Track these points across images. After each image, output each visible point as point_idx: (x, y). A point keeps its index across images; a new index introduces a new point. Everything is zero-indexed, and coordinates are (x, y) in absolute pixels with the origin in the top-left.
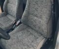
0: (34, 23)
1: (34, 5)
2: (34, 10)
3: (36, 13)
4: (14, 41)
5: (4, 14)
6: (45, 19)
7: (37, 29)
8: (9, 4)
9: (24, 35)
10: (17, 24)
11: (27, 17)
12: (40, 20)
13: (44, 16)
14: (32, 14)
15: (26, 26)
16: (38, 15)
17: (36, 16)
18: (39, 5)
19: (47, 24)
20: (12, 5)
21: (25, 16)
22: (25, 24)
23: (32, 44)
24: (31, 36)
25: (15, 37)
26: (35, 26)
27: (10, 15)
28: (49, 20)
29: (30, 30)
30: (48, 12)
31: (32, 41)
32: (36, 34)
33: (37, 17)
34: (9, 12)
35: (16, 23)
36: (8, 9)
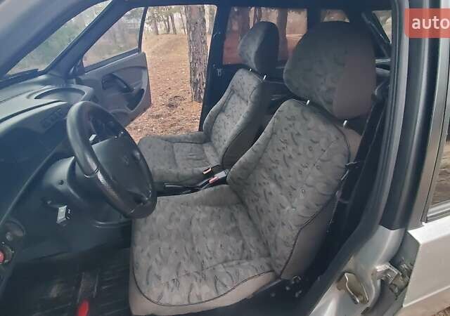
0: (262, 202)
1: (285, 142)
2: (280, 159)
3: (280, 170)
4: (170, 227)
5: (200, 137)
6: (301, 209)
7: (263, 225)
8: (222, 116)
9: (212, 225)
10: (212, 180)
11: (249, 169)
12: (284, 199)
13: (302, 197)
14: (269, 170)
15: (234, 197)
16: (285, 184)
17: (276, 180)
18: (301, 150)
19: (302, 228)
20: (229, 121)
21: (243, 167)
22: (235, 192)
23: (221, 269)
24: (232, 239)
25: (183, 217)
26: (260, 211)
27: (213, 146)
28: (314, 217)
29: (241, 217)
30: (320, 187)
31: (226, 261)
32: (251, 241)
33: (280, 186)
34: (215, 136)
35: (211, 174)
36: (215, 128)
